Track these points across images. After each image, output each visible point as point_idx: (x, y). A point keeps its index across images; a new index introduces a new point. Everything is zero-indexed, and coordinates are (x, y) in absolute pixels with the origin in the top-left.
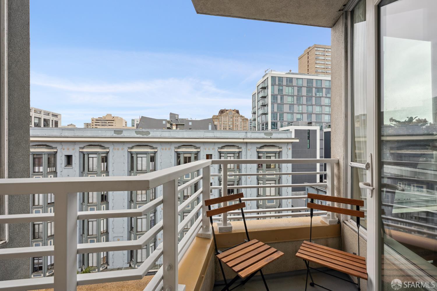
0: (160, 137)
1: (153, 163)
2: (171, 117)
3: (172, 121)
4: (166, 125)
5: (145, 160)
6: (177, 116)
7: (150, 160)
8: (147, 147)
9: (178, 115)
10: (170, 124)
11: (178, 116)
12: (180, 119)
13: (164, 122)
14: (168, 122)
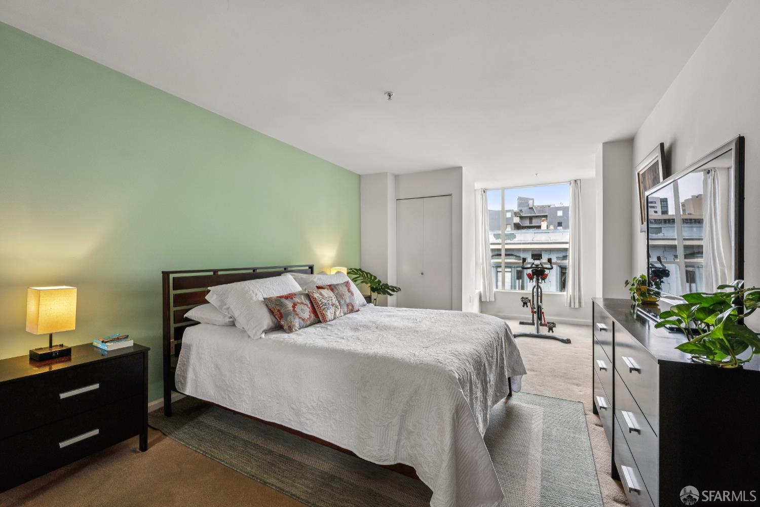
0: (532, 242)
1: (520, 281)
2: (520, 205)
3: (521, 211)
4: (511, 219)
5: (508, 276)
6: (530, 202)
7: (516, 277)
8: (512, 257)
9: (533, 200)
10: (518, 218)
11: (533, 202)
12: (538, 206)
13: (509, 215)
14: (516, 214)
